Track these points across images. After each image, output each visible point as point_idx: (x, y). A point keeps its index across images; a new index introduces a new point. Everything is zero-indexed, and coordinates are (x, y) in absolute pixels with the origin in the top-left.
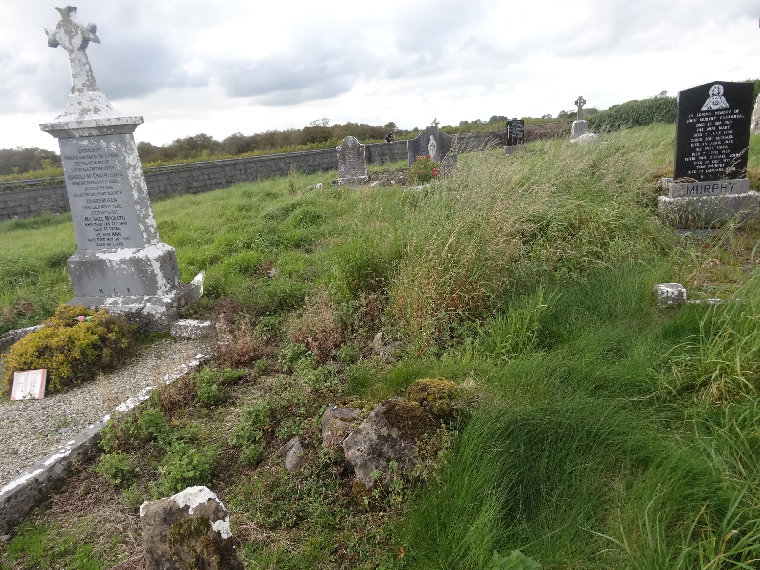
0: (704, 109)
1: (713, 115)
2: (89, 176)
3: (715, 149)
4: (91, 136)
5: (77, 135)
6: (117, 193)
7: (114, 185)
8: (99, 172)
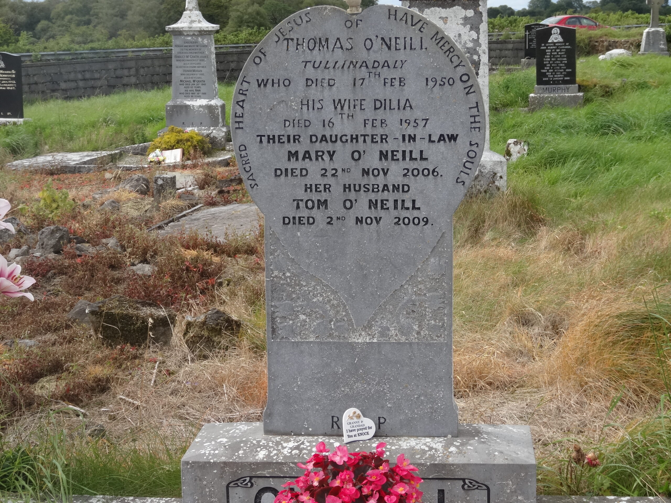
0: (550, 41)
1: (555, 46)
2: (187, 57)
3: (558, 66)
4: (194, 35)
5: (186, 34)
6: (203, 67)
7: (202, 62)
8: (194, 55)
